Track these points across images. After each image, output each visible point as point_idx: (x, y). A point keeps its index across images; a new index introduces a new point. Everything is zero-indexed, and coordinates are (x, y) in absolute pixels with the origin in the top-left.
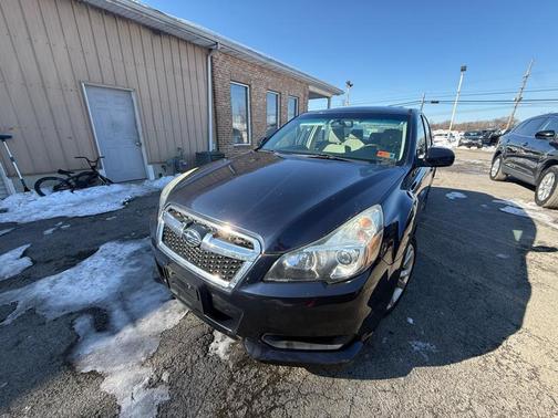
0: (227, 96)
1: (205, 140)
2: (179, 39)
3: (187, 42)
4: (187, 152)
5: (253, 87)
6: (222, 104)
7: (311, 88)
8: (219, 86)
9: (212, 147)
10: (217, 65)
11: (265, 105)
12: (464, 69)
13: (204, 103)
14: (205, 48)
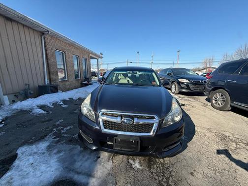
0: (54, 57)
1: (43, 79)
2: (23, 25)
3: (29, 28)
4: (31, 85)
5: (66, 53)
6: (51, 60)
7: (91, 55)
8: (49, 52)
9: (47, 82)
10: (47, 41)
11: (73, 61)
12: (138, 53)
13: (40, 59)
14: (40, 32)
